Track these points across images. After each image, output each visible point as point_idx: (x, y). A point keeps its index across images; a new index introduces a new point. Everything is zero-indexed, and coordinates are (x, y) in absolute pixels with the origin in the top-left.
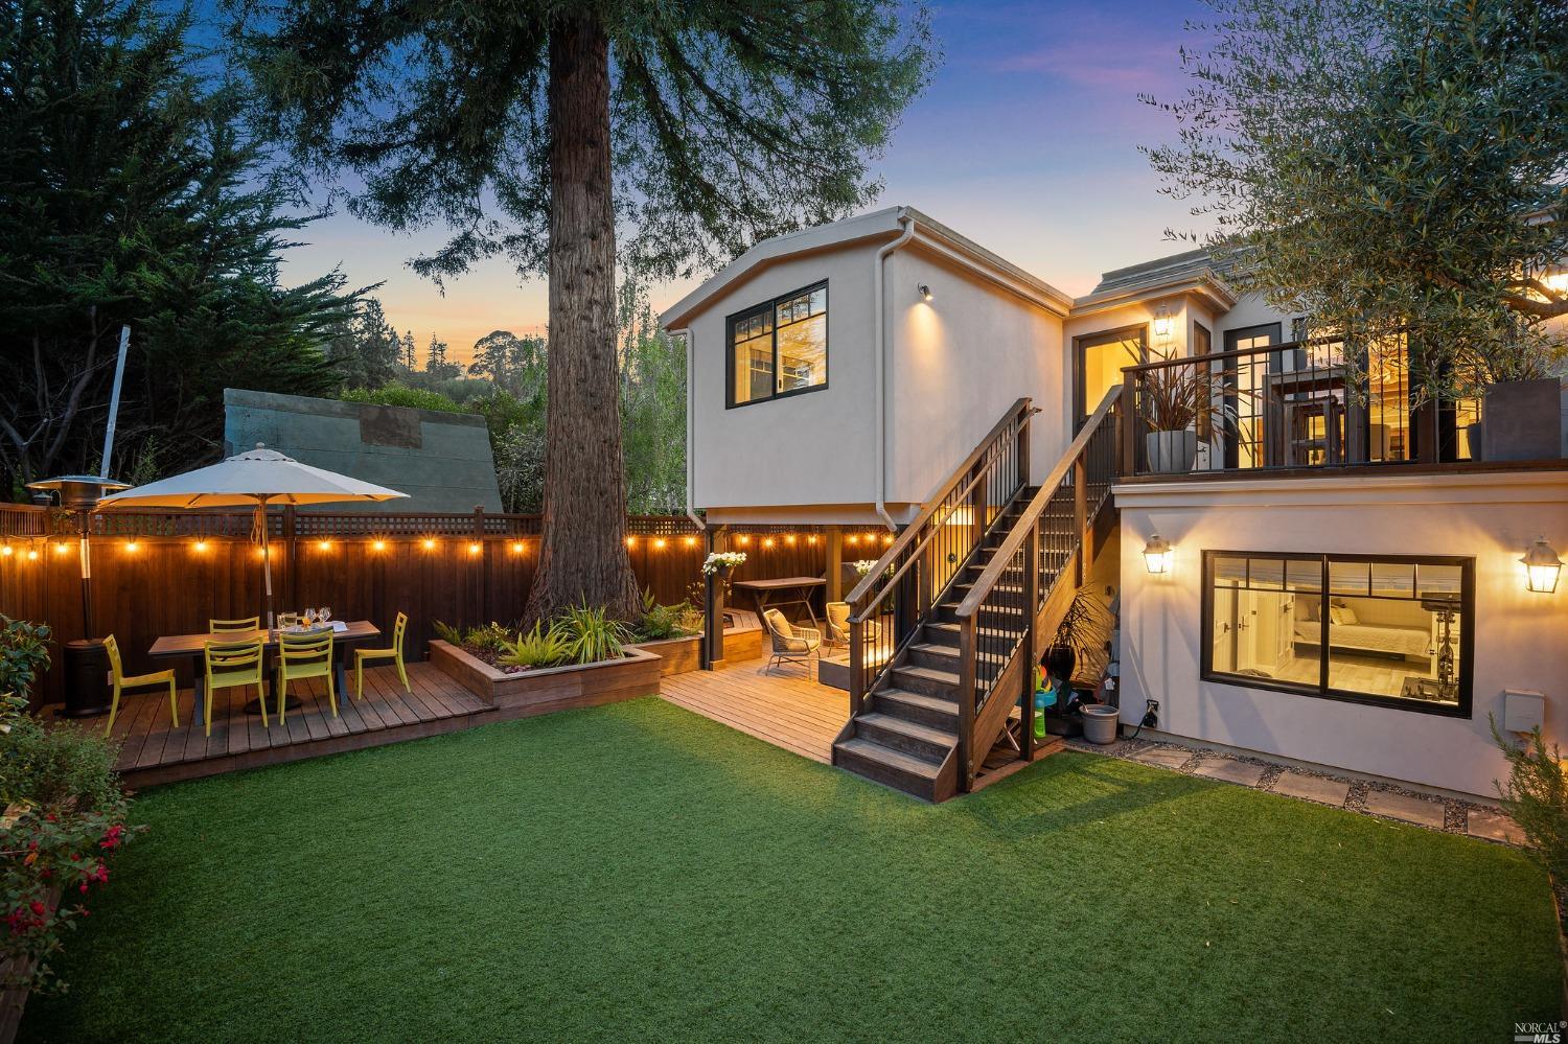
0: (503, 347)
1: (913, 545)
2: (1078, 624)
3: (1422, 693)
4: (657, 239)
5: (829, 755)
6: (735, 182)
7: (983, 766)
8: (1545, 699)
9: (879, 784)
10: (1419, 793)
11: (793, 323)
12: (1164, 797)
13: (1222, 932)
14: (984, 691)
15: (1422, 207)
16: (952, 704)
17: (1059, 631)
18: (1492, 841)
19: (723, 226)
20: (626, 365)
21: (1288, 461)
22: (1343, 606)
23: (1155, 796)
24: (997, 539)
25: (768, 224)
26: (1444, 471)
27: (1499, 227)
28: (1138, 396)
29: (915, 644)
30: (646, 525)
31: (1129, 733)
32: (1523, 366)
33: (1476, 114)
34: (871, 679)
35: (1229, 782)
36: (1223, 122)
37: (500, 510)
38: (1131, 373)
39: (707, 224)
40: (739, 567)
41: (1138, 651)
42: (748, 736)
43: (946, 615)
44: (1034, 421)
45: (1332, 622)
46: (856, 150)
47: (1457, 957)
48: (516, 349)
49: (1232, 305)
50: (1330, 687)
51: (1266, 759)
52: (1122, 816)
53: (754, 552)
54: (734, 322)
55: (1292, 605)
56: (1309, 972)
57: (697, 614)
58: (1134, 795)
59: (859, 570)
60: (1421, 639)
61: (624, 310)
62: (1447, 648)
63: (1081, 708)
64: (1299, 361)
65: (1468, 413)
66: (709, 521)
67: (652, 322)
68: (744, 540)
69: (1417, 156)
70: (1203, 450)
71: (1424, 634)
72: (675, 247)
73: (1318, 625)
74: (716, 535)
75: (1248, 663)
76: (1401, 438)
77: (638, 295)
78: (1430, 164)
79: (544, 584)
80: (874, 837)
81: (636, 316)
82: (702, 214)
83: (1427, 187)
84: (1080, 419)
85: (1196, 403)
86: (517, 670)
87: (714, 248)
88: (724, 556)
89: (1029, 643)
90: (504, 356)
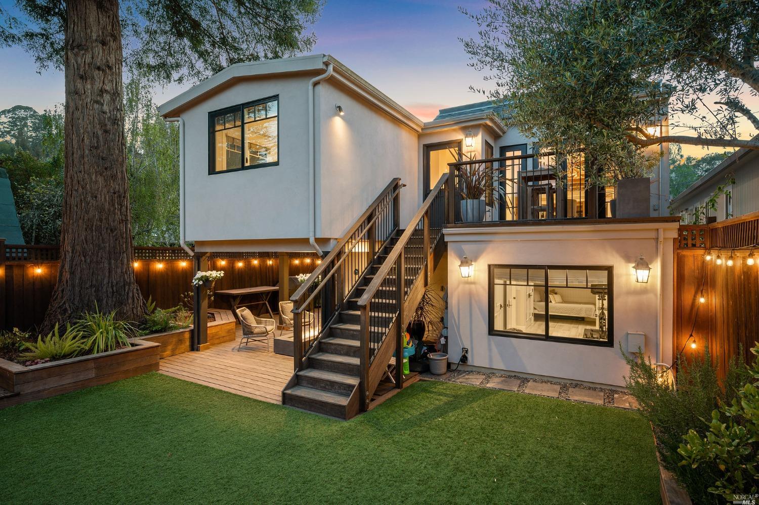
0: (25, 119)
1: (332, 263)
2: (427, 308)
3: (592, 336)
4: (156, 53)
5: (280, 399)
6: (214, 22)
7: (374, 394)
8: (645, 335)
9: (311, 413)
10: (593, 387)
11: (255, 121)
12: (472, 402)
13: (502, 472)
14: (374, 350)
15: (591, 86)
16: (356, 359)
17: (416, 312)
18: (625, 409)
19: (206, 51)
20: (132, 140)
21: (530, 217)
22: (556, 294)
23: (467, 401)
24: (381, 260)
25: (239, 54)
26: (599, 223)
27: (624, 99)
28: (457, 180)
29: (335, 324)
30: (149, 253)
31: (453, 367)
32: (634, 172)
33: (617, 40)
34: (307, 348)
35: (504, 390)
36: (501, 29)
37: (21, 241)
38: (453, 166)
39: (194, 47)
40: (219, 281)
41: (457, 321)
42: (225, 392)
43: (352, 305)
44: (402, 191)
45: (551, 302)
46: (297, 14)
47: (613, 470)
48: (37, 121)
49: (504, 133)
50: (550, 335)
51: (521, 375)
52: (450, 414)
53: (230, 271)
54: (214, 117)
55: (532, 294)
56: (545, 488)
57: (188, 314)
58: (457, 401)
59: (299, 280)
60: (591, 309)
61: (130, 101)
62: (603, 313)
63: (428, 355)
64: (536, 164)
65: (610, 194)
66: (197, 250)
67: (153, 111)
68: (223, 263)
69: (590, 58)
70: (489, 211)
71: (592, 306)
72: (170, 60)
73: (543, 304)
74: (201, 260)
75: (512, 325)
76: (581, 207)
77: (143, 92)
78: (595, 63)
79: (62, 297)
80: (309, 446)
81: (140, 106)
82: (191, 40)
83: (593, 75)
84: (426, 191)
85: (485, 184)
86: (37, 363)
87: (200, 65)
88: (208, 274)
89: (399, 318)
90: (26, 125)
